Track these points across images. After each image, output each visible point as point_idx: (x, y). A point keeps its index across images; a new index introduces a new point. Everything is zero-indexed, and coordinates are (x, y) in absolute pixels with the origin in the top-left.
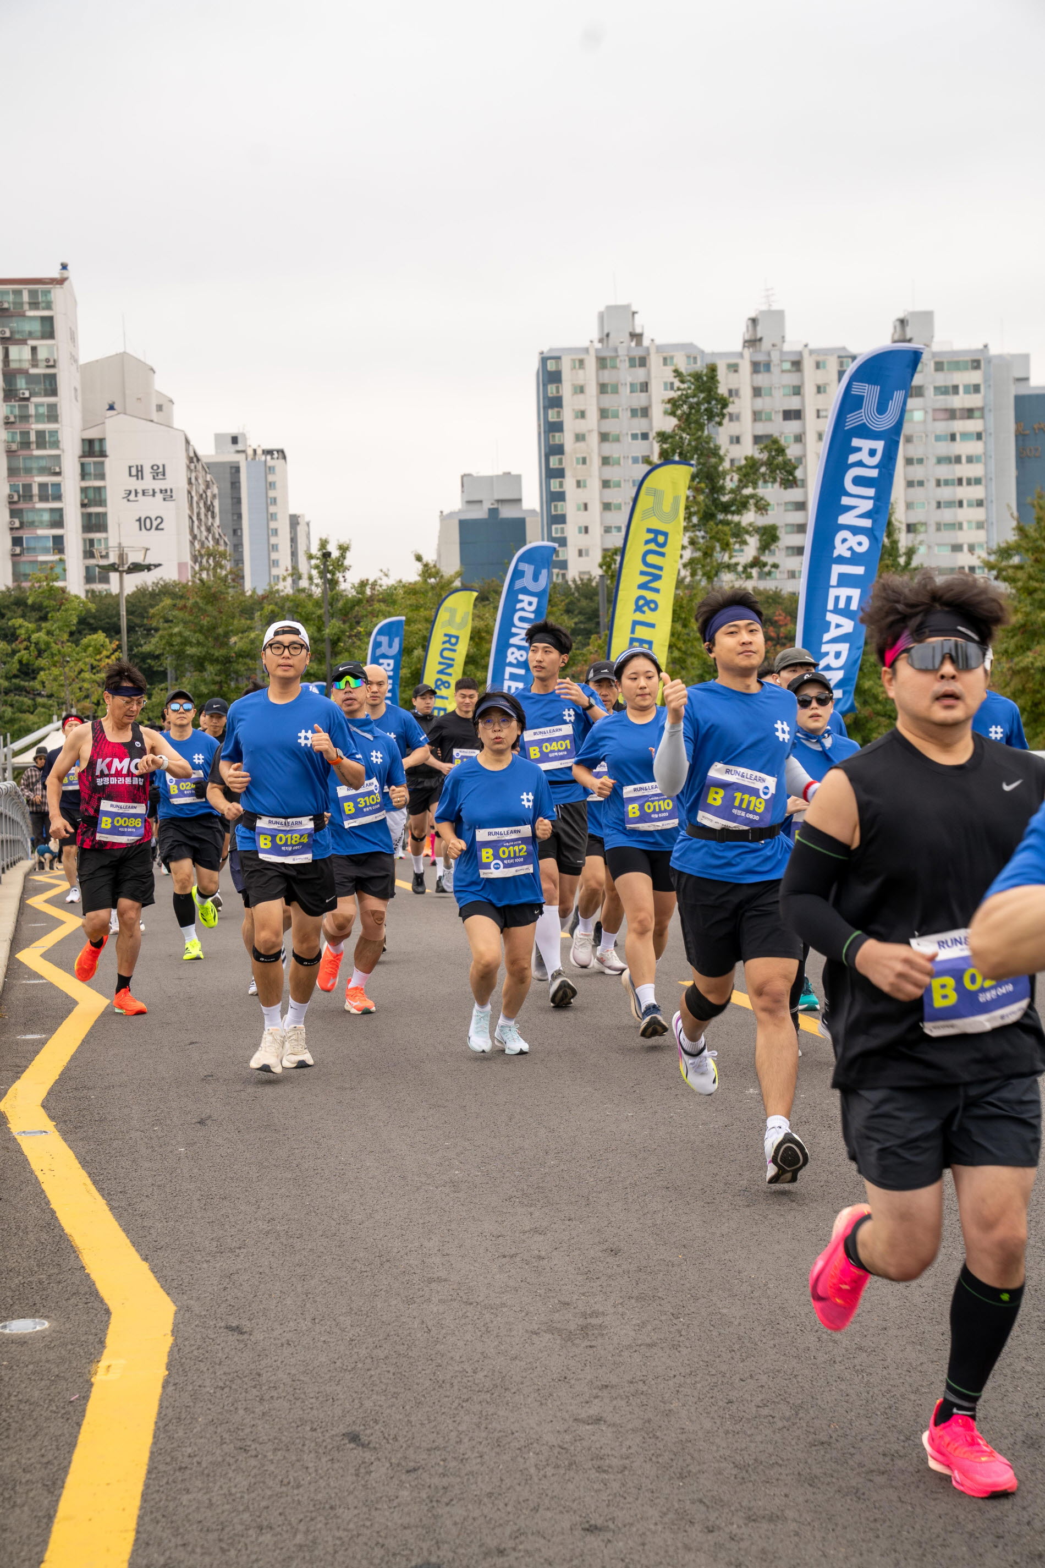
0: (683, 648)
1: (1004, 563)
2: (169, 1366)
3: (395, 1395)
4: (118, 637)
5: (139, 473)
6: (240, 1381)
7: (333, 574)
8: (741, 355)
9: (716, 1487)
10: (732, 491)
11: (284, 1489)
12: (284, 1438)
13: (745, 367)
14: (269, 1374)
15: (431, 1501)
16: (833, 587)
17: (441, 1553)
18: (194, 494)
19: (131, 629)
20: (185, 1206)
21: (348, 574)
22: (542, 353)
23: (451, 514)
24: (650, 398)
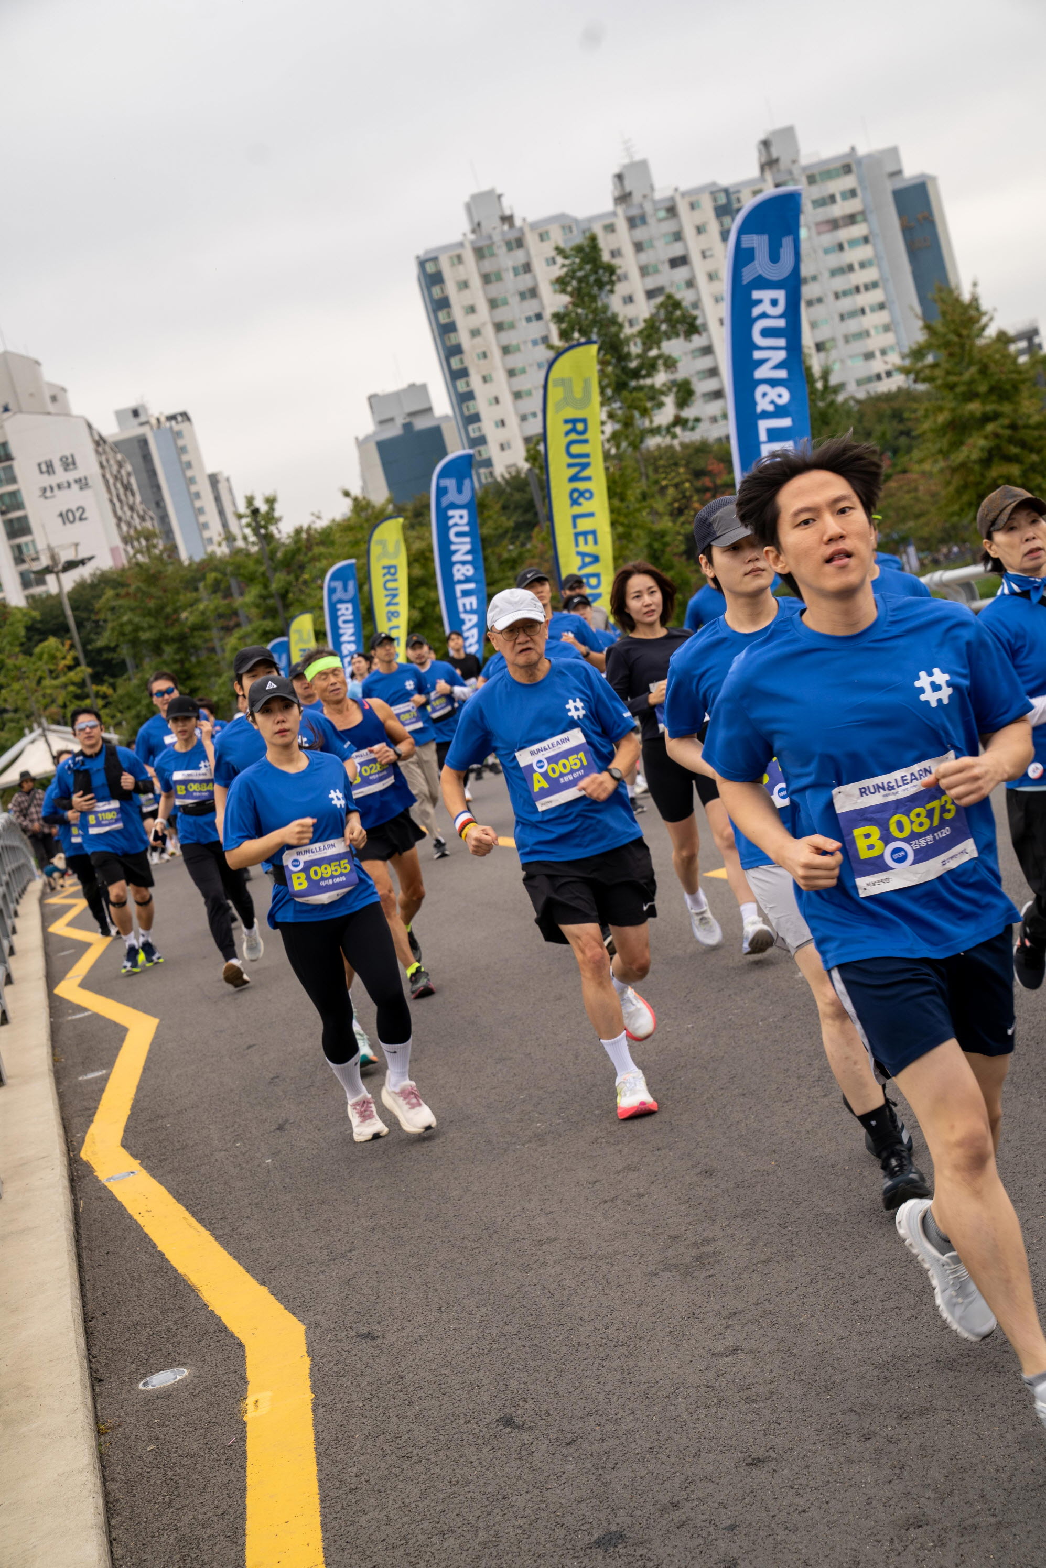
0: (626, 521)
1: (919, 365)
2: (314, 1388)
3: (537, 1369)
4: (68, 636)
5: (49, 468)
6: (385, 1389)
7: (266, 527)
8: (614, 214)
9: (862, 1393)
10: (638, 356)
11: (455, 1489)
12: (441, 1437)
13: (622, 225)
14: (411, 1375)
15: (597, 1469)
16: (764, 443)
17: (618, 1520)
18: (108, 476)
19: (80, 625)
20: (287, 1219)
21: (281, 525)
22: (418, 257)
23: (367, 439)
24: (535, 278)
